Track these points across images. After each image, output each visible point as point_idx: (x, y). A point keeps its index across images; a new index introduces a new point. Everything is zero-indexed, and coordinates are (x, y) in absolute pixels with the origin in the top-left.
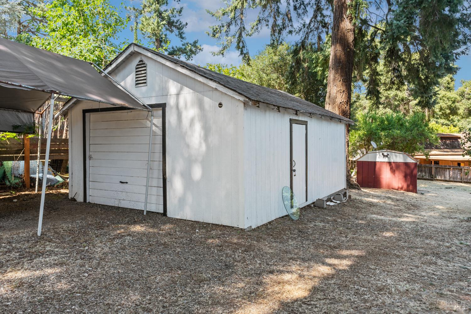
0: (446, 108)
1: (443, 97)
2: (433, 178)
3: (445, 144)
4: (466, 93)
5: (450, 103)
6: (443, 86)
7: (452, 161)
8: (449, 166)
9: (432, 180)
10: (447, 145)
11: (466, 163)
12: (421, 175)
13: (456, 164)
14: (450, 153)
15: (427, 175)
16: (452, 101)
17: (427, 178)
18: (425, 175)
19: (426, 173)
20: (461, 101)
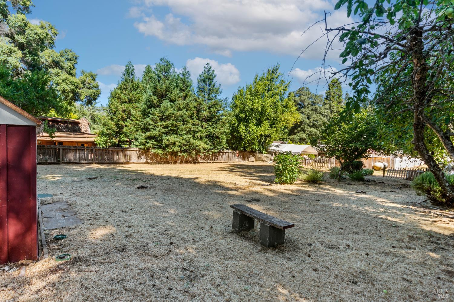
0: (68, 91)
1: (66, 80)
2: (59, 161)
3: (67, 127)
4: (87, 82)
5: (73, 87)
6: (65, 70)
7: (77, 142)
8: (74, 147)
9: (59, 164)
10: (69, 128)
11: (89, 144)
12: (44, 159)
13: (80, 145)
14: (72, 136)
15: (52, 159)
16: (74, 85)
17: (53, 161)
18: (50, 159)
19: (50, 156)
20: (82, 88)
